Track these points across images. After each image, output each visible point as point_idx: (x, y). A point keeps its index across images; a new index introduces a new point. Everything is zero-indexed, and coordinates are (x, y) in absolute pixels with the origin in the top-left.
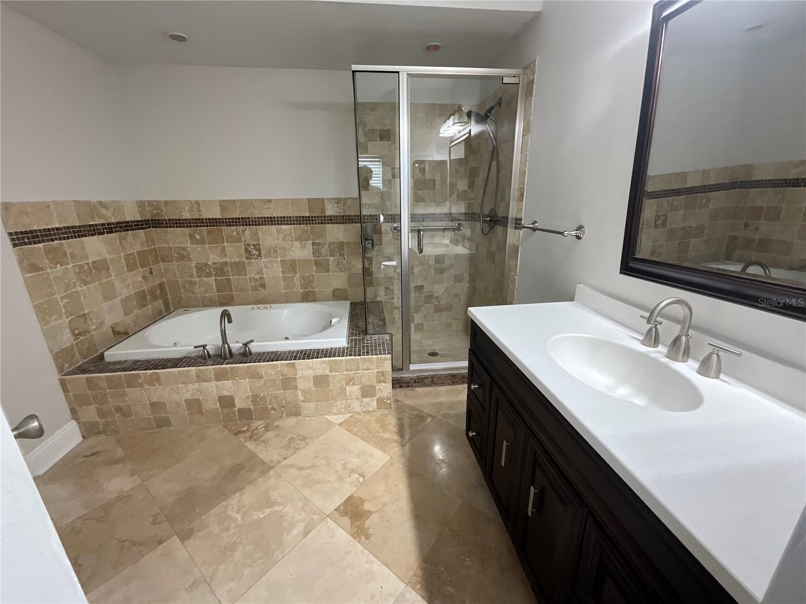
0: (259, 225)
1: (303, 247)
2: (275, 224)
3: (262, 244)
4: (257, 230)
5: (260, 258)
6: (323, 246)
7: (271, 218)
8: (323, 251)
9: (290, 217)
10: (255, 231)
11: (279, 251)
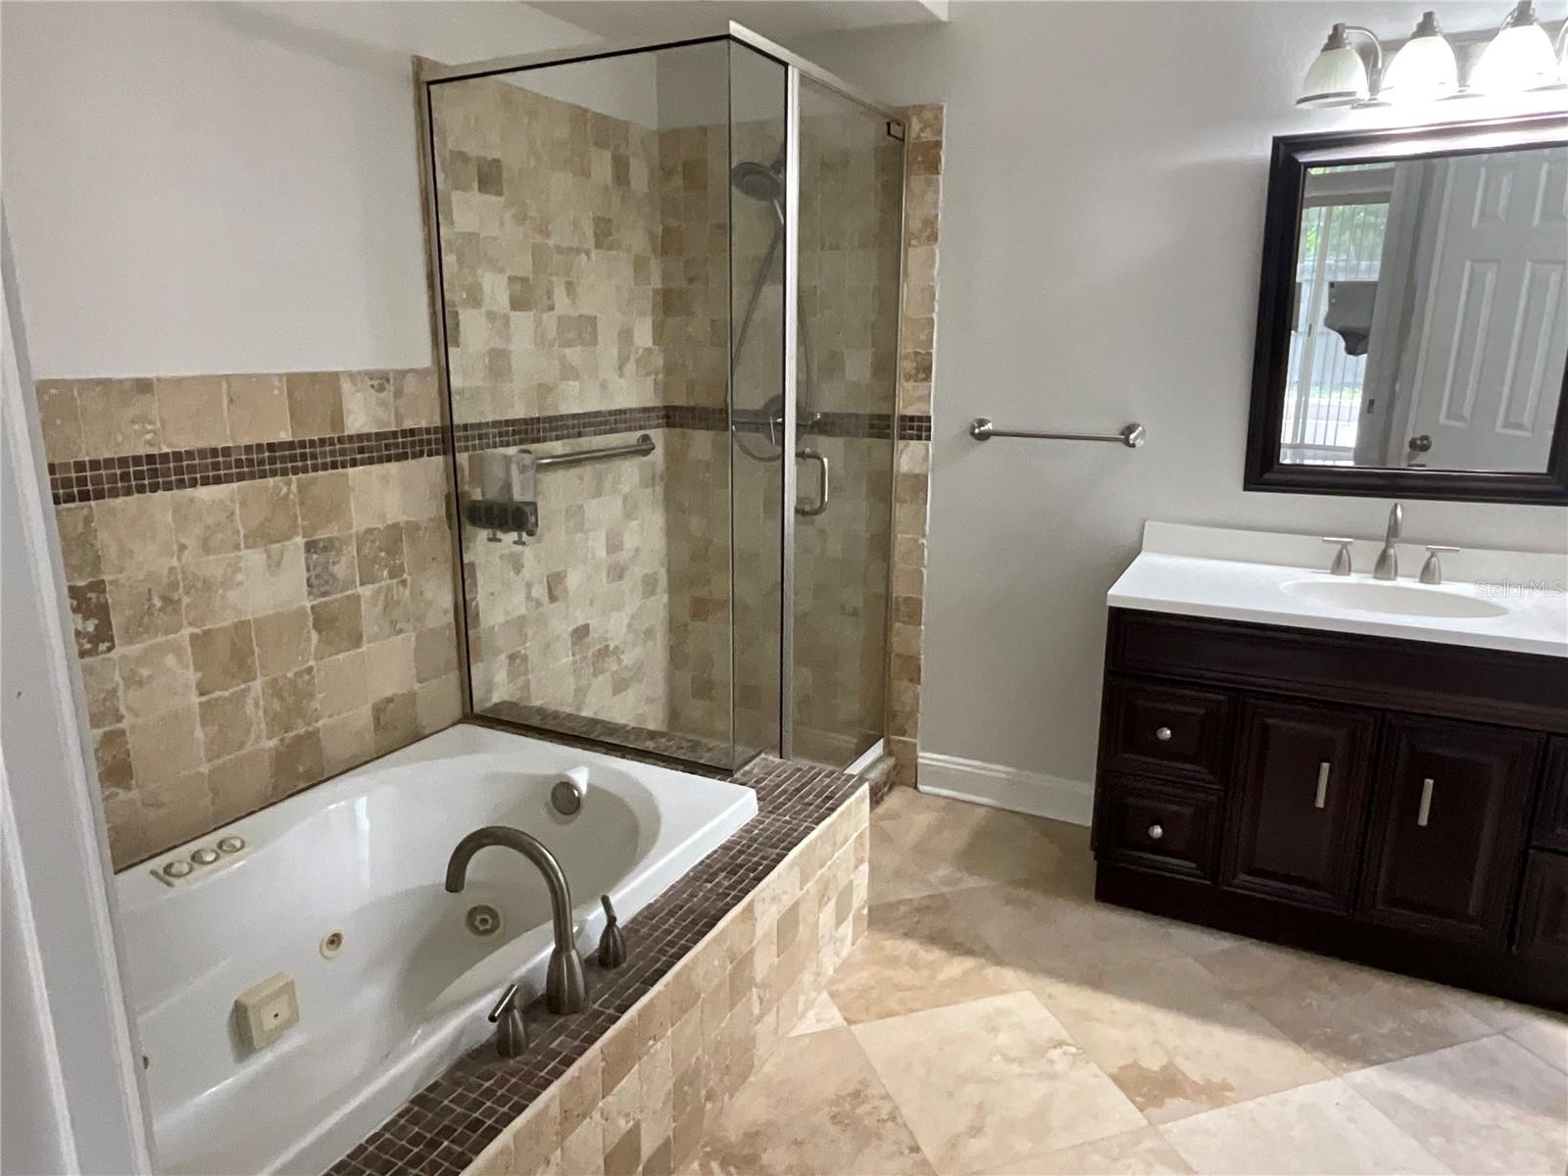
0: (100, 495)
1: (275, 565)
2: (168, 487)
3: (112, 582)
4: (88, 520)
5: (103, 647)
6: (339, 551)
7: (151, 458)
8: (340, 570)
9: (226, 451)
10: (80, 529)
11: (186, 600)
